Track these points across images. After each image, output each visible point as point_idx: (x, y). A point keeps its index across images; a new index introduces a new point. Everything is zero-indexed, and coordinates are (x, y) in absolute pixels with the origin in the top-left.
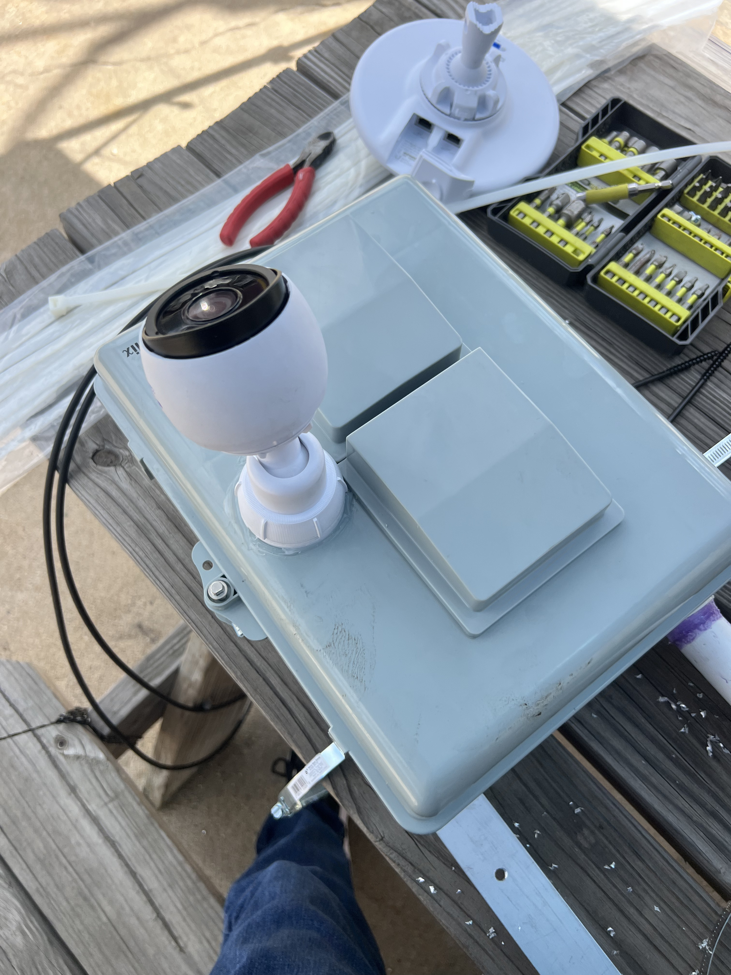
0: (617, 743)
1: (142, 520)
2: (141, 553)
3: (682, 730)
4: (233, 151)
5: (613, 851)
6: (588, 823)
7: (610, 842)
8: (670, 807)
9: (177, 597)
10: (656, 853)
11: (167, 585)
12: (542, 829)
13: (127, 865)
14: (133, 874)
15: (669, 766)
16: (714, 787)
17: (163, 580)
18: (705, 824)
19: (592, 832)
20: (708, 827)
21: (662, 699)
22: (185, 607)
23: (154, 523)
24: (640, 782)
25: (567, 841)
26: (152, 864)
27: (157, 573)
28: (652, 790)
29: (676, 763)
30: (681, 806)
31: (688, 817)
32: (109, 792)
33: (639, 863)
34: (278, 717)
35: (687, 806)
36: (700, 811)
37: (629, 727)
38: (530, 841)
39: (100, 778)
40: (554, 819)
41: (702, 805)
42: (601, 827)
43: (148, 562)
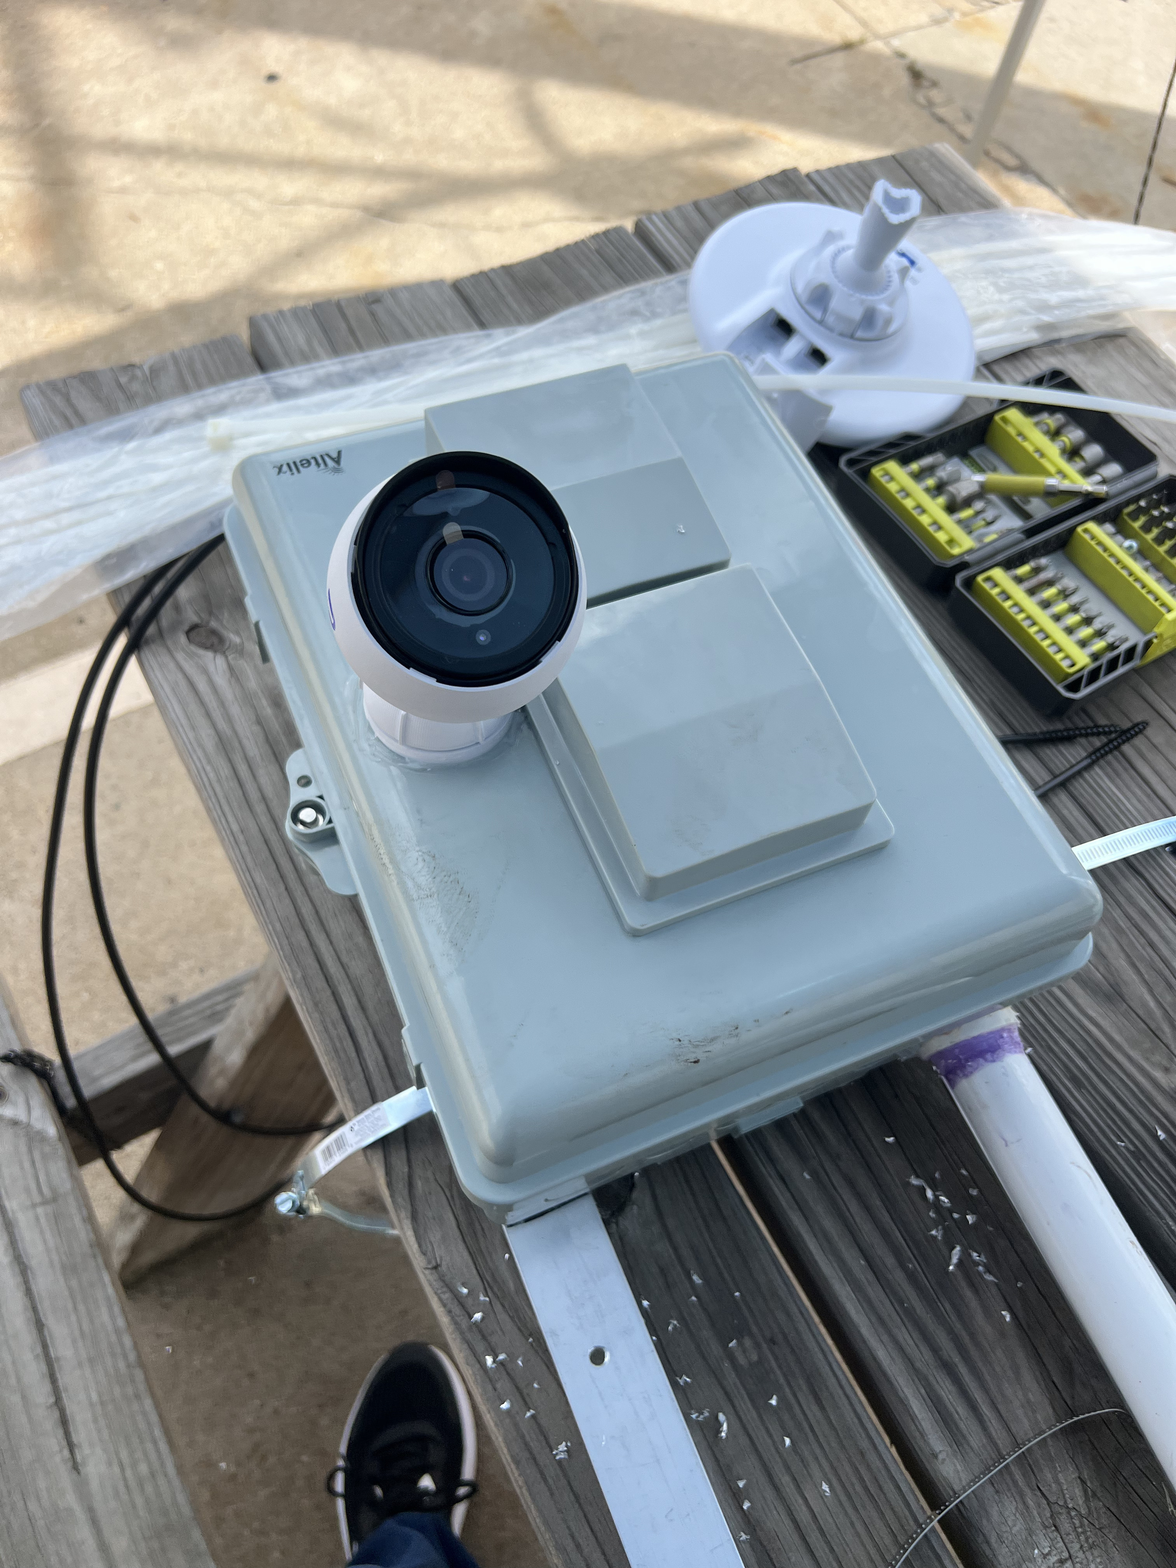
0: (829, 1224)
1: (229, 732)
2: (212, 775)
3: (934, 1232)
4: (515, 306)
5: (782, 1380)
6: (754, 1329)
7: (780, 1367)
8: (885, 1338)
9: (244, 848)
10: (846, 1402)
11: (235, 827)
12: (682, 1319)
13: (35, 1309)
14: (39, 1326)
15: (898, 1277)
16: (958, 1327)
17: (231, 819)
18: (931, 1378)
19: (757, 1346)
20: (935, 1383)
21: (915, 1181)
22: (251, 865)
23: (245, 742)
24: (848, 1288)
25: (715, 1349)
26: (73, 1318)
27: (226, 809)
28: (864, 1305)
29: (911, 1277)
30: (901, 1339)
31: (909, 1361)
32: (46, 1190)
33: (815, 1408)
34: (336, 1051)
35: (911, 1342)
36: (927, 1354)
37: (854, 1207)
38: (659, 1333)
39: (39, 1165)
40: (705, 1310)
41: (935, 1350)
42: (772, 1341)
43: (218, 789)
